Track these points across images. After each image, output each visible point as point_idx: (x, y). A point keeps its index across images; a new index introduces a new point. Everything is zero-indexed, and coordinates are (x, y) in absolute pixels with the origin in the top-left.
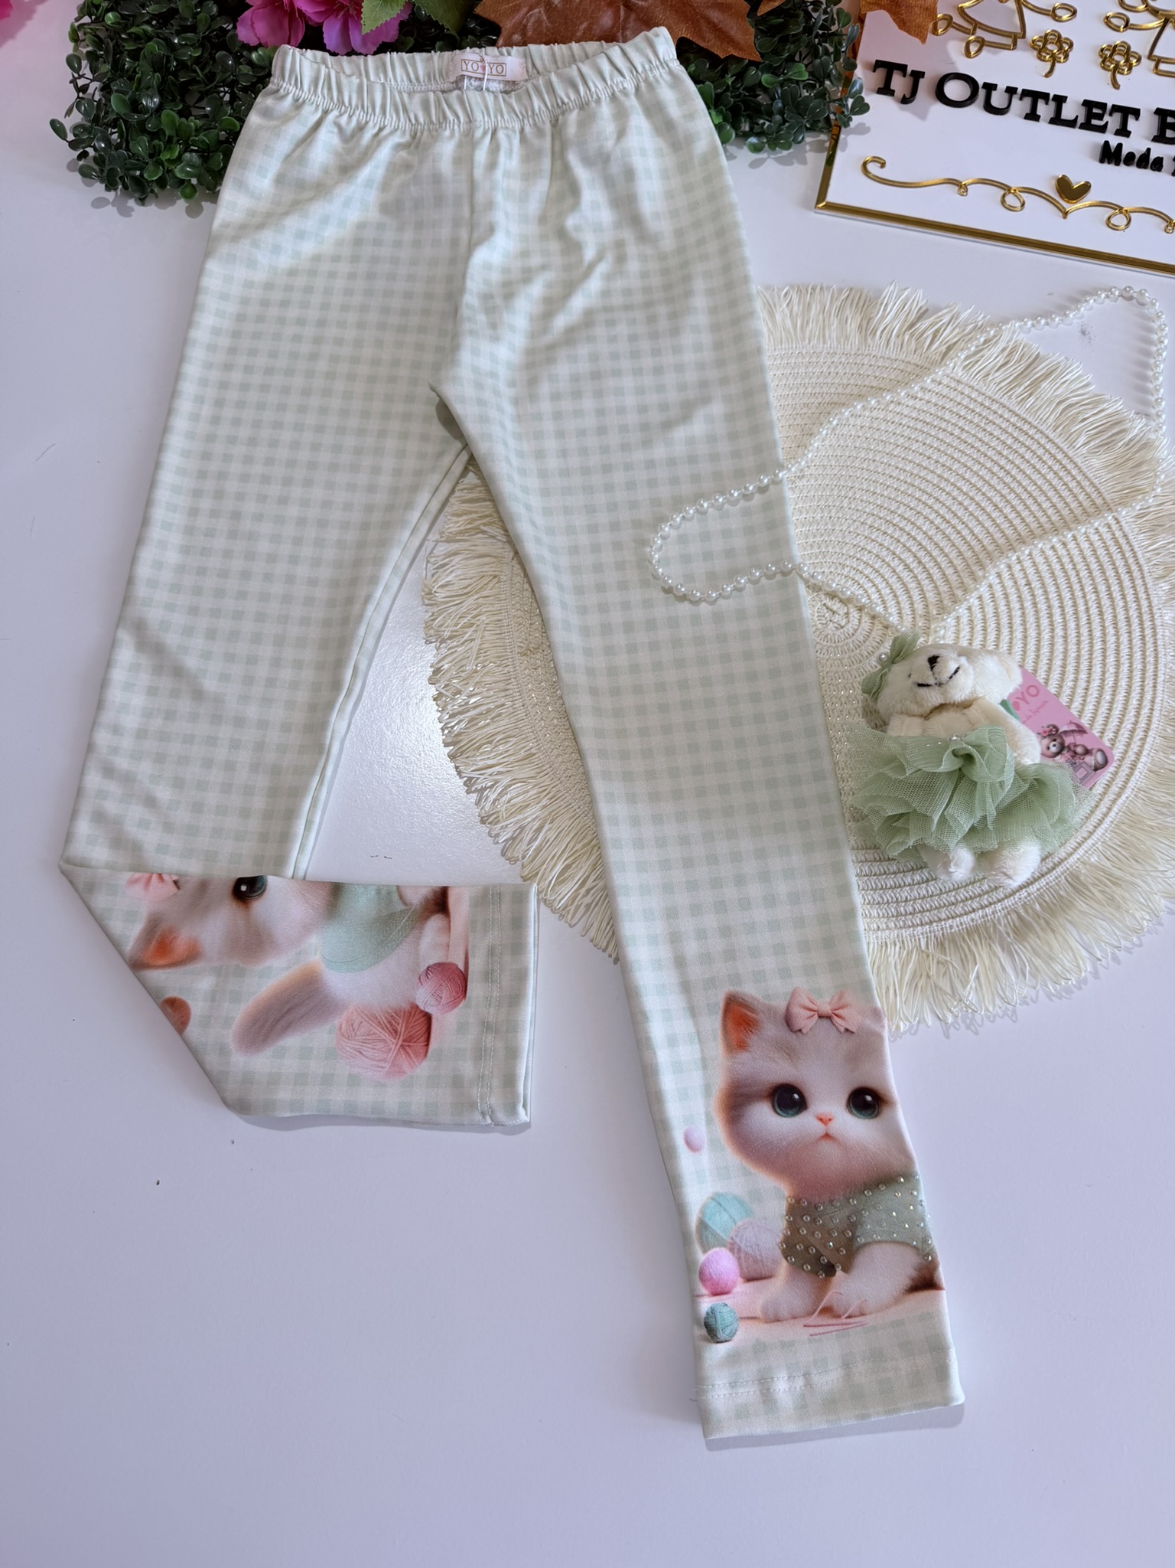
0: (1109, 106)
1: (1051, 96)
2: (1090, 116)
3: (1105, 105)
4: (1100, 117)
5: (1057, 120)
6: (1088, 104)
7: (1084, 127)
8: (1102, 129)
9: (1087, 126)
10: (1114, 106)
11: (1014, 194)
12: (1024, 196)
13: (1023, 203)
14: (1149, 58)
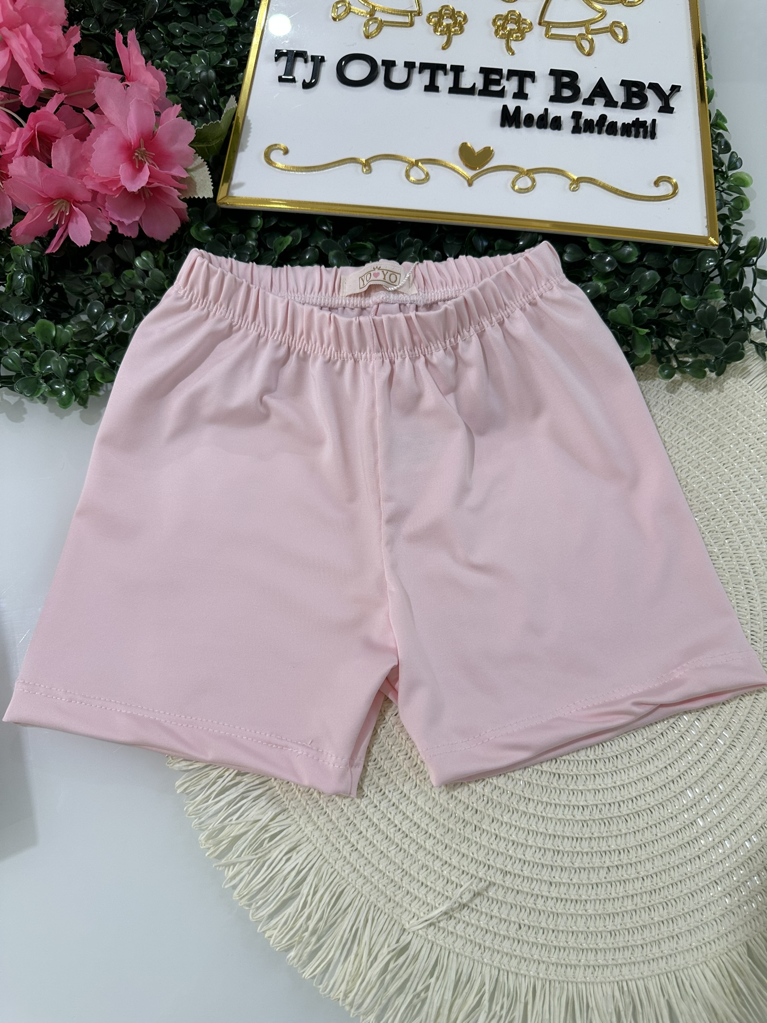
0: (505, 72)
1: (448, 67)
2: (488, 82)
3: (502, 70)
4: (498, 83)
5: (456, 89)
6: (486, 72)
7: (483, 93)
8: (501, 94)
9: (485, 92)
10: (509, 70)
11: (417, 165)
12: (427, 168)
13: (427, 175)
14: (540, 24)
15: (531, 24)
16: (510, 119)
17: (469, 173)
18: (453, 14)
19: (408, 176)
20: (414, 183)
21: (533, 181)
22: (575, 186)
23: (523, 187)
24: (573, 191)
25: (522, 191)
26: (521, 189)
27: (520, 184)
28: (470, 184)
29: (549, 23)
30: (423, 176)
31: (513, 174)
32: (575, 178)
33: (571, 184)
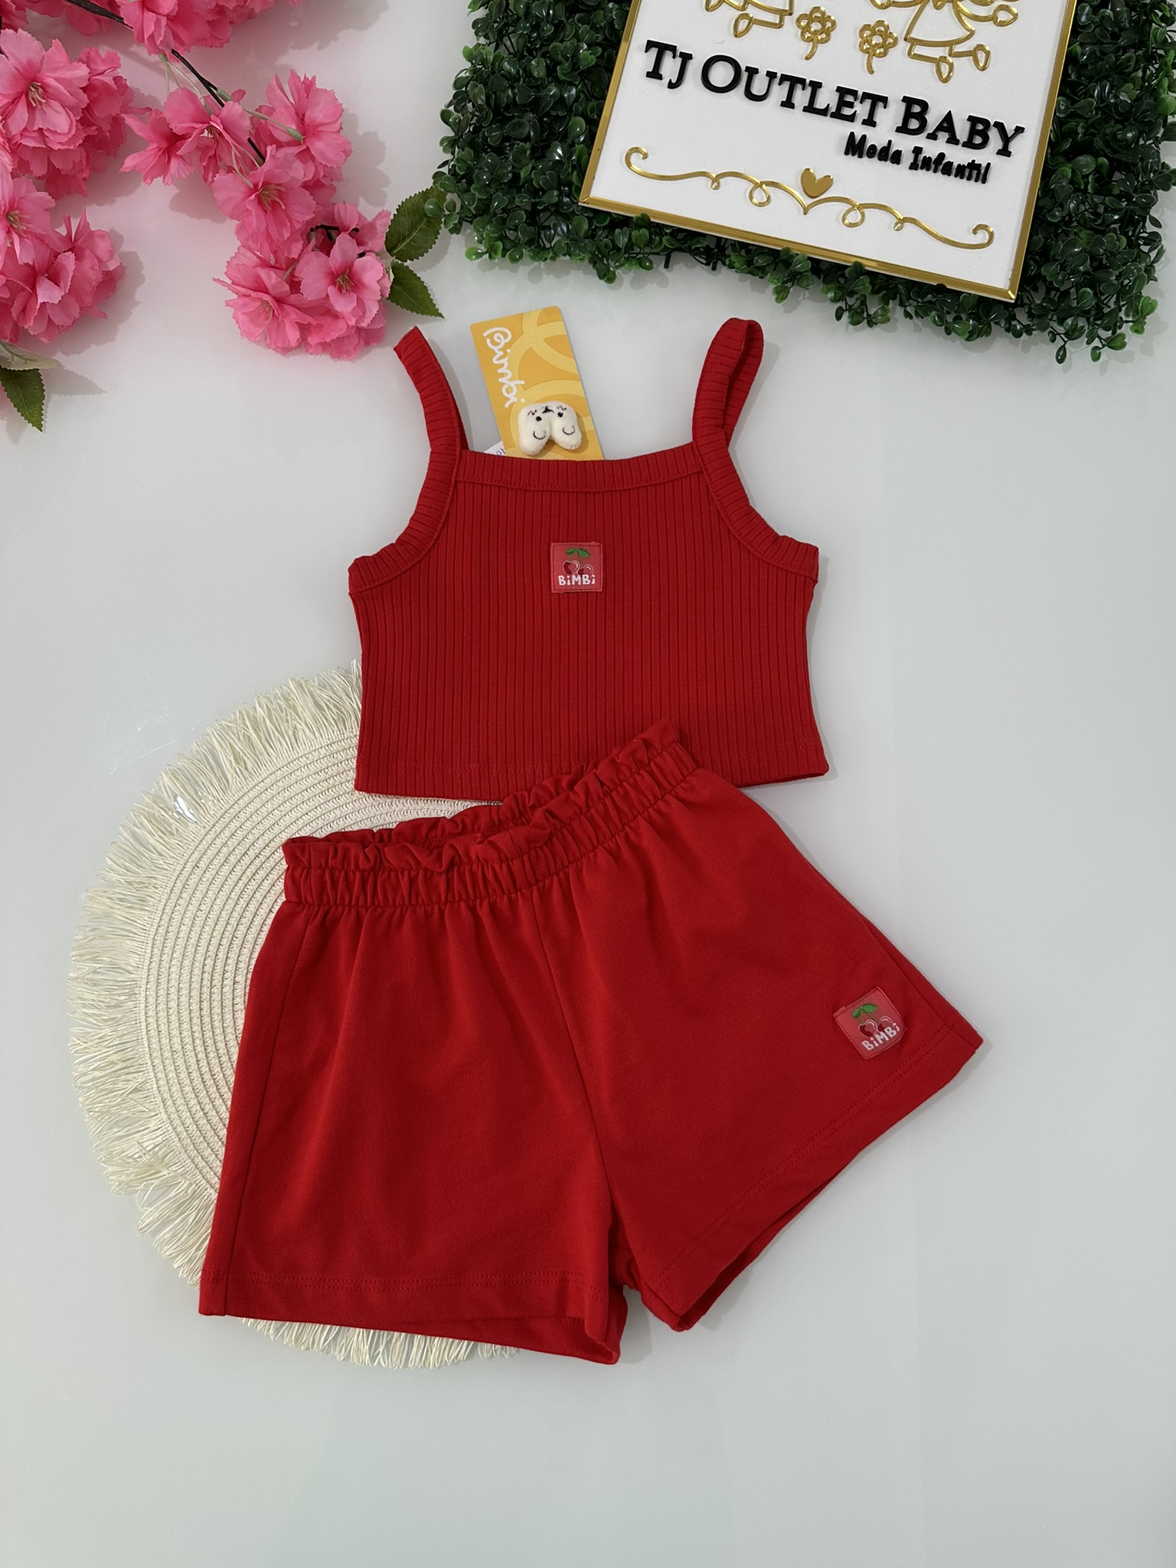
0: (860, 94)
1: (807, 82)
2: (842, 103)
3: (857, 91)
4: (851, 105)
5: (810, 109)
6: (842, 92)
7: (833, 115)
8: (851, 118)
9: (838, 115)
10: (864, 93)
11: (761, 188)
12: (770, 190)
13: (769, 198)
14: (906, 39)
15: (897, 38)
16: (855, 147)
17: (807, 201)
18: (824, 19)
19: (751, 198)
20: (755, 205)
21: (863, 215)
22: (899, 225)
23: (853, 222)
24: (897, 230)
25: (851, 225)
26: (851, 223)
27: (850, 219)
28: (805, 213)
29: (914, 39)
30: (765, 200)
31: (848, 207)
32: (902, 218)
33: (896, 224)
